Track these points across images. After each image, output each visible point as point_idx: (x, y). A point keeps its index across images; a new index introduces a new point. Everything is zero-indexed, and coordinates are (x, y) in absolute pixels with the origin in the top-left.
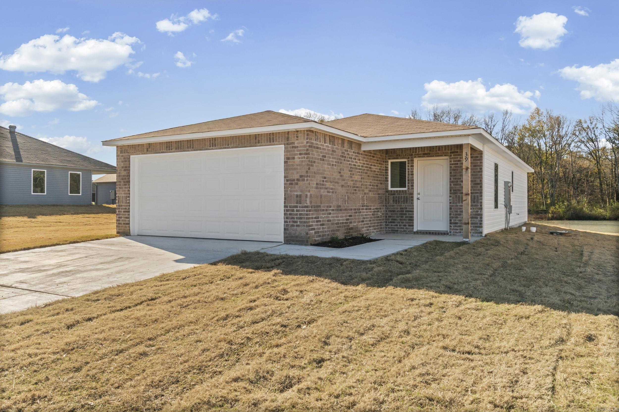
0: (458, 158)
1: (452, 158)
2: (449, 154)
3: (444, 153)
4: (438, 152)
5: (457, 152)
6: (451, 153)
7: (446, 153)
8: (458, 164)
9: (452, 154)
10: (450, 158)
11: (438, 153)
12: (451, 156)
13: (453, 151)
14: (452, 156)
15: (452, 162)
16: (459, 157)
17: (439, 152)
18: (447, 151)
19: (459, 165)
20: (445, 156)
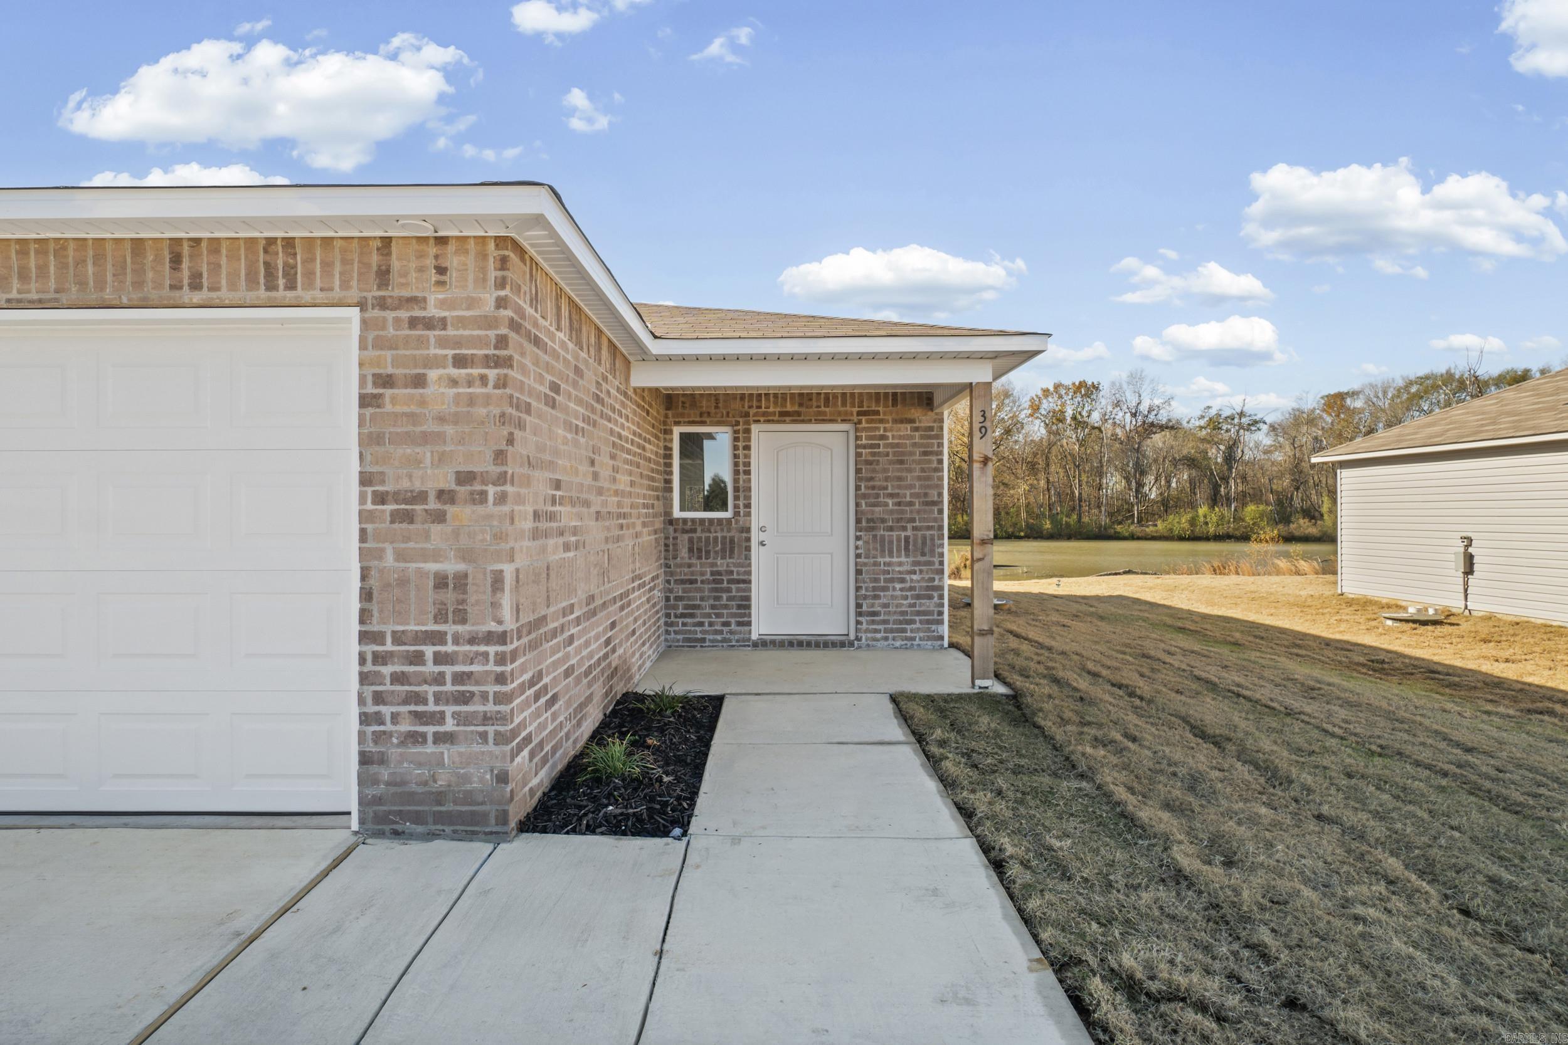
0: (878, 429)
1: (865, 429)
2: (855, 418)
3: (839, 413)
4: (823, 409)
5: (877, 413)
6: (859, 414)
7: (846, 413)
8: (878, 446)
9: (864, 419)
10: (857, 430)
11: (824, 413)
12: (860, 422)
13: (865, 409)
14: (864, 425)
15: (864, 442)
16: (882, 426)
17: (827, 410)
18: (848, 408)
19: (881, 450)
20: (843, 421)
